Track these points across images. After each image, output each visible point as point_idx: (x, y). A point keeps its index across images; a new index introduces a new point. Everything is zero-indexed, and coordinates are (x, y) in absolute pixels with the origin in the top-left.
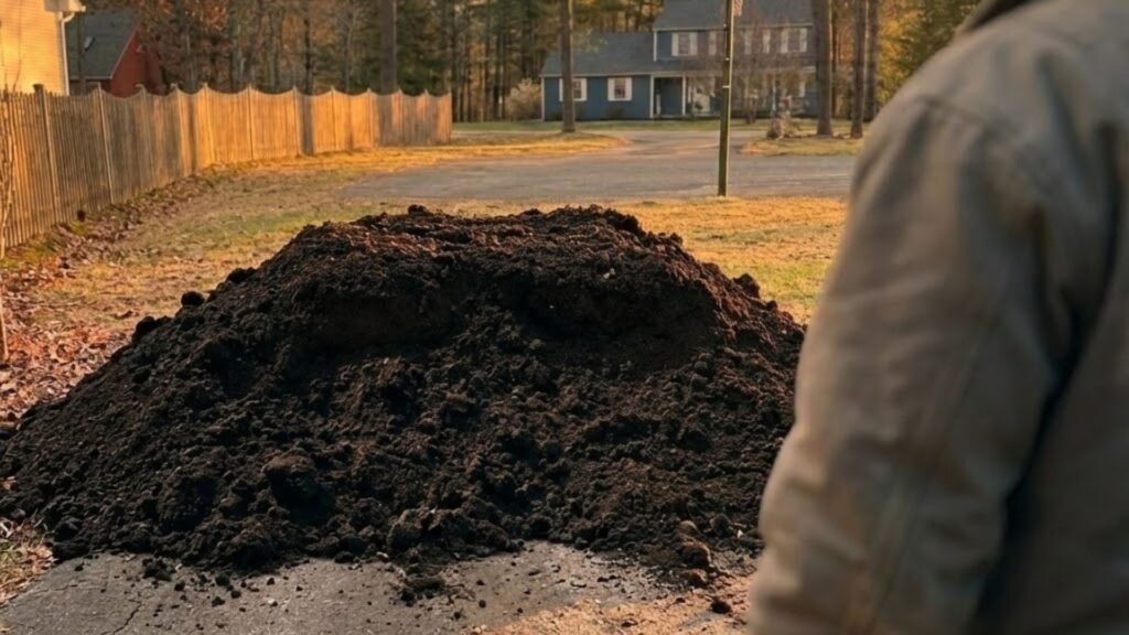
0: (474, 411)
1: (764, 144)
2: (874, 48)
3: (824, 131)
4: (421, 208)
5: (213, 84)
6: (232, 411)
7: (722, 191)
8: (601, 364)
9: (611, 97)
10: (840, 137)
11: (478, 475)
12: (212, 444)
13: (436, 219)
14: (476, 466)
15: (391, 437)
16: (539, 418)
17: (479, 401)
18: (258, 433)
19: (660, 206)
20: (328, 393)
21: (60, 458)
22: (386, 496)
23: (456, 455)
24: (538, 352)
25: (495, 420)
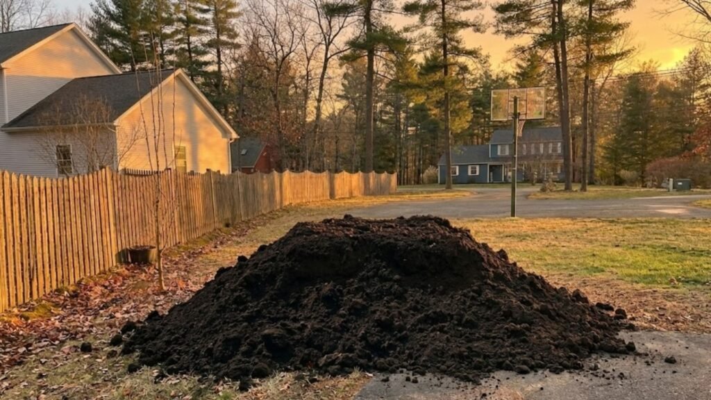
0: (365, 308)
1: (539, 194)
2: (593, 151)
3: (568, 188)
4: (350, 216)
5: (292, 169)
6: (253, 306)
7: (513, 215)
8: (428, 288)
9: (470, 173)
10: (576, 191)
11: (364, 338)
12: (243, 321)
13: (356, 220)
14: (363, 334)
15: (325, 319)
16: (395, 312)
17: (368, 303)
18: (264, 317)
19: (482, 221)
20: (298, 299)
21: (177, 328)
22: (319, 348)
23: (355, 328)
24: (397, 281)
25: (374, 312)
